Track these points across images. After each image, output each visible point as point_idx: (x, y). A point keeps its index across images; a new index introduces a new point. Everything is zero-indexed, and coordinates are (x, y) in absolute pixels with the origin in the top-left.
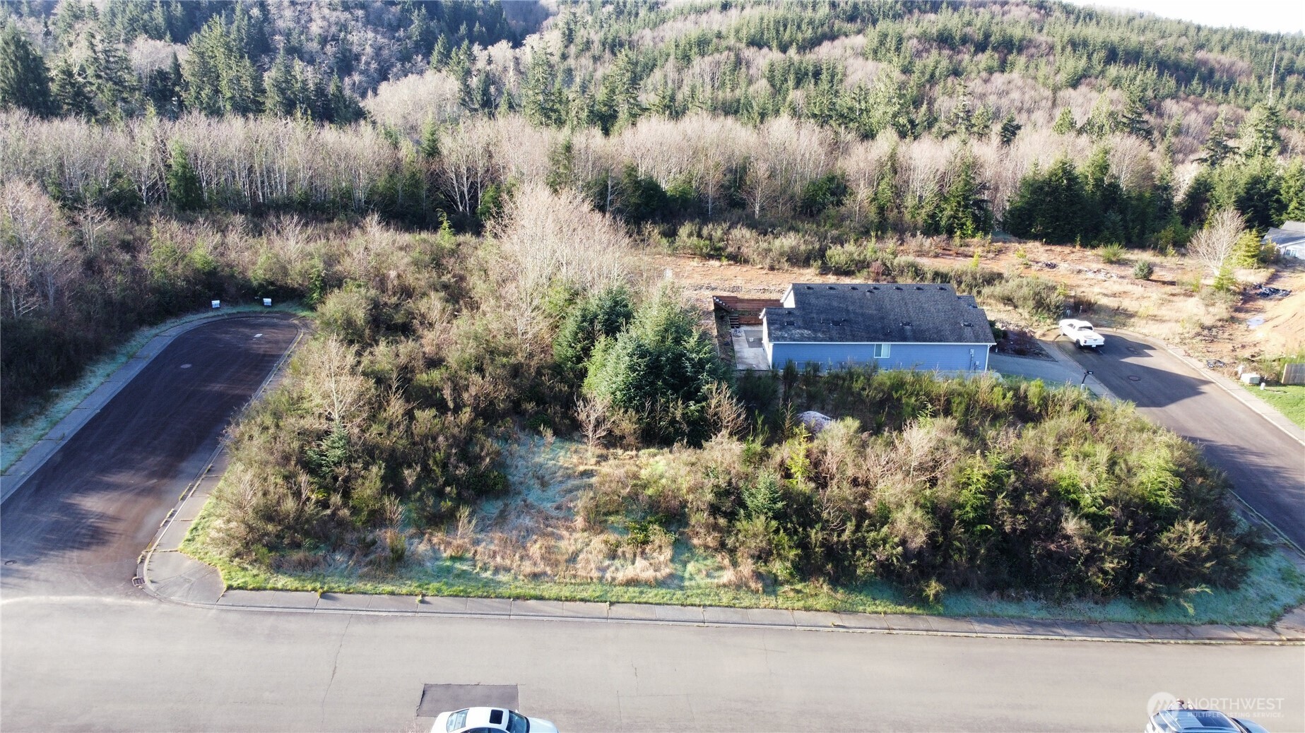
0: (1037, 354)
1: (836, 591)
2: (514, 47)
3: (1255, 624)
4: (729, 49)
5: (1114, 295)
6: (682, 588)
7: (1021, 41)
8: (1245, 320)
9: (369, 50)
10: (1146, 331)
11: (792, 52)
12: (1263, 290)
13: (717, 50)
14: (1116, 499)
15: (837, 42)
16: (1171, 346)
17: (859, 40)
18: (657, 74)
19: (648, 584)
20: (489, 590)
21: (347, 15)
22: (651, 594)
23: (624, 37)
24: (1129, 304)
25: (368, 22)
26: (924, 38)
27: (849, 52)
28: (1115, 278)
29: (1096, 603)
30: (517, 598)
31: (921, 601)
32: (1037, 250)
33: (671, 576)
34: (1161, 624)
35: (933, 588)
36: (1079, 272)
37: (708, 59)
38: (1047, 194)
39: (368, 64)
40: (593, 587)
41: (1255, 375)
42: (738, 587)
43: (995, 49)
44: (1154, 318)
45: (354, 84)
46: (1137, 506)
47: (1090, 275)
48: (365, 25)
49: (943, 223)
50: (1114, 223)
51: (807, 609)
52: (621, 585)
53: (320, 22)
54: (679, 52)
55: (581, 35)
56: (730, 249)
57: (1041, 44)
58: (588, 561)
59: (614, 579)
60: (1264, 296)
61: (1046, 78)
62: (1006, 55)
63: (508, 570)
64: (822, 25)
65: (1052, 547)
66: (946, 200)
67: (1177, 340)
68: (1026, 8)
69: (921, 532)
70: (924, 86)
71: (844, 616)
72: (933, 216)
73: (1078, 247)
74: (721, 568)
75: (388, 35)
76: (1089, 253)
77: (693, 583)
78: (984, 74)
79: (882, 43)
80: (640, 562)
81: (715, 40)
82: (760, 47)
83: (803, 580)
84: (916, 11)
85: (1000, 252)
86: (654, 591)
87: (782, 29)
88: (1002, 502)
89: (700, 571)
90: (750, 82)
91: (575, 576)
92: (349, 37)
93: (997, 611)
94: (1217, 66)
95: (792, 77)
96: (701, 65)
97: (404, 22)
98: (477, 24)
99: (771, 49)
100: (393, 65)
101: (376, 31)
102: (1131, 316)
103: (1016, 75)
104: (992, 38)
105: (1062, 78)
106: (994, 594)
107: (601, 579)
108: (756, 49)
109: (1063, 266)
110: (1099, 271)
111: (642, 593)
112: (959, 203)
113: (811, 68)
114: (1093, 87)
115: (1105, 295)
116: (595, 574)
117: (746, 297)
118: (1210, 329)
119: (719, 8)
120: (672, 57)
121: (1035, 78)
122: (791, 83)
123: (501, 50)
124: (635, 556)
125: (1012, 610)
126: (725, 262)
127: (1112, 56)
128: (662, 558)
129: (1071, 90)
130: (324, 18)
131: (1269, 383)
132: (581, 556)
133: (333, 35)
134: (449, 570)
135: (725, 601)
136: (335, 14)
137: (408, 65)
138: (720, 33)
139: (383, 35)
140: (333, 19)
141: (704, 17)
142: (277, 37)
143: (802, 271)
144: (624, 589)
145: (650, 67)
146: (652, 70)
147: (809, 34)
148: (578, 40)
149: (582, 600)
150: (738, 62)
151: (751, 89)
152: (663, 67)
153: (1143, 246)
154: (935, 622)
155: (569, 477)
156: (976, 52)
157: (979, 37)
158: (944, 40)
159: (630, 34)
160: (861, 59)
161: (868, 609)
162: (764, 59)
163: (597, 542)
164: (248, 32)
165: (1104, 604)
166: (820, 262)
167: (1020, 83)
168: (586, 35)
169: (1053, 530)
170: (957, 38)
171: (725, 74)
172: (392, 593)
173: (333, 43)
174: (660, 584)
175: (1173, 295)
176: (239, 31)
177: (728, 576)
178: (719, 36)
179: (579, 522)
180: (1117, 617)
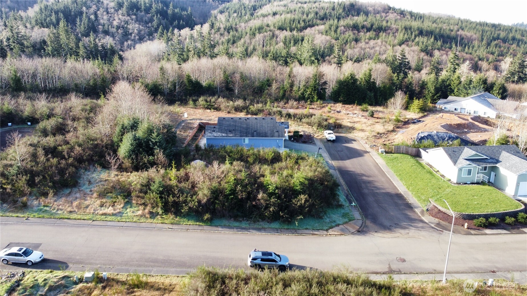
0: (310, 143)
1: (176, 217)
2: (191, 30)
3: (322, 230)
4: (270, 31)
5: (354, 122)
6: (121, 216)
7: (385, 28)
8: (398, 131)
9: (136, 31)
10: (356, 135)
11: (295, 33)
12: (415, 121)
13: (266, 32)
14: (281, 188)
15: (313, 28)
16: (362, 140)
17: (322, 27)
18: (242, 40)
19: (109, 215)
20: (52, 216)
21: (129, 18)
22: (109, 218)
23: (234, 26)
24: (356, 126)
25: (137, 20)
26: (347, 27)
27: (317, 32)
28: (360, 116)
29: (268, 222)
30: (61, 218)
31: (202, 221)
32: (339, 106)
33: (120, 212)
34: (288, 229)
35: (207, 216)
36: (348, 114)
37: (262, 35)
38: (344, 86)
39: (135, 37)
40: (90, 215)
41: (383, 150)
42: (141, 216)
43: (375, 30)
44: (362, 130)
45: (128, 45)
46: (287, 190)
47: (351, 115)
48: (135, 22)
49: (306, 96)
50: (370, 97)
51: (162, 223)
52: (100, 215)
53: (117, 21)
54: (251, 32)
55: (217, 25)
56: (216, 106)
57: (393, 29)
58: (92, 208)
59: (98, 213)
60: (414, 123)
61: (390, 41)
62: (379, 33)
63: (61, 210)
64: (309, 22)
65: (254, 203)
66: (307, 88)
67: (366, 138)
68: (395, 14)
69: (206, 198)
70: (343, 45)
71: (174, 225)
72: (303, 94)
73: (355, 105)
74: (139, 210)
75: (144, 26)
76: (359, 107)
77: (126, 215)
78: (367, 40)
79: (330, 28)
80: (111, 208)
81: (265, 27)
82: (283, 30)
83: (166, 214)
84: (350, 15)
85: (323, 107)
86: (111, 217)
87: (292, 23)
88: (239, 188)
89: (130, 211)
90: (277, 44)
91: (84, 212)
92: (128, 26)
93: (231, 225)
94: (465, 37)
95: (292, 42)
96: (259, 37)
97: (151, 20)
98: (181, 21)
99: (287, 30)
100: (145, 37)
101: (140, 24)
102: (355, 129)
103: (379, 41)
104: (374, 27)
105: (396, 41)
106: (232, 219)
107: (93, 213)
108: (281, 30)
109: (344, 112)
110: (356, 114)
111: (106, 217)
112: (312, 89)
113: (300, 38)
114: (407, 45)
115: (351, 122)
116: (92, 211)
117: (212, 123)
118: (381, 134)
119: (272, 15)
120: (248, 35)
121: (386, 42)
122: (292, 44)
123: (185, 31)
124: (110, 206)
125: (237, 224)
126: (212, 110)
127: (421, 33)
128: (119, 207)
129: (399, 47)
130: (119, 19)
131: (387, 152)
132: (90, 206)
133: (122, 26)
134: (41, 210)
135: (134, 221)
136: (124, 17)
137: (151, 37)
138: (268, 24)
139: (143, 26)
140: (123, 20)
141: (266, 18)
142: (100, 27)
143: (240, 114)
144: (100, 216)
145: (240, 38)
146: (240, 39)
147: (302, 24)
148: (216, 28)
149: (83, 219)
150: (273, 36)
151: (277, 47)
152: (244, 38)
153: (380, 105)
154: (206, 228)
155: (101, 181)
156: (367, 32)
157: (369, 26)
158: (355, 27)
159: (236, 25)
160: (320, 34)
161: (184, 223)
162: (283, 35)
163: (98, 202)
164: (88, 25)
165: (271, 223)
166: (246, 110)
167: (380, 44)
168: (219, 26)
169: (255, 198)
170: (360, 26)
171: (268, 40)
172: (17, 217)
173: (122, 29)
174: (113, 215)
175: (377, 122)
176: (84, 24)
177: (140, 212)
178: (268, 26)
179: (95, 195)
180: (273, 227)
